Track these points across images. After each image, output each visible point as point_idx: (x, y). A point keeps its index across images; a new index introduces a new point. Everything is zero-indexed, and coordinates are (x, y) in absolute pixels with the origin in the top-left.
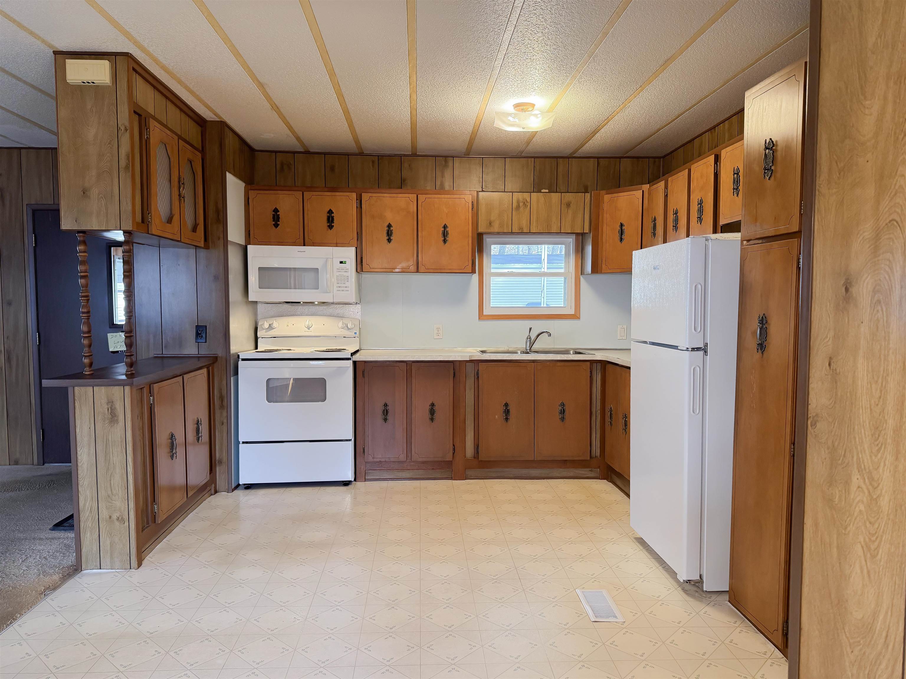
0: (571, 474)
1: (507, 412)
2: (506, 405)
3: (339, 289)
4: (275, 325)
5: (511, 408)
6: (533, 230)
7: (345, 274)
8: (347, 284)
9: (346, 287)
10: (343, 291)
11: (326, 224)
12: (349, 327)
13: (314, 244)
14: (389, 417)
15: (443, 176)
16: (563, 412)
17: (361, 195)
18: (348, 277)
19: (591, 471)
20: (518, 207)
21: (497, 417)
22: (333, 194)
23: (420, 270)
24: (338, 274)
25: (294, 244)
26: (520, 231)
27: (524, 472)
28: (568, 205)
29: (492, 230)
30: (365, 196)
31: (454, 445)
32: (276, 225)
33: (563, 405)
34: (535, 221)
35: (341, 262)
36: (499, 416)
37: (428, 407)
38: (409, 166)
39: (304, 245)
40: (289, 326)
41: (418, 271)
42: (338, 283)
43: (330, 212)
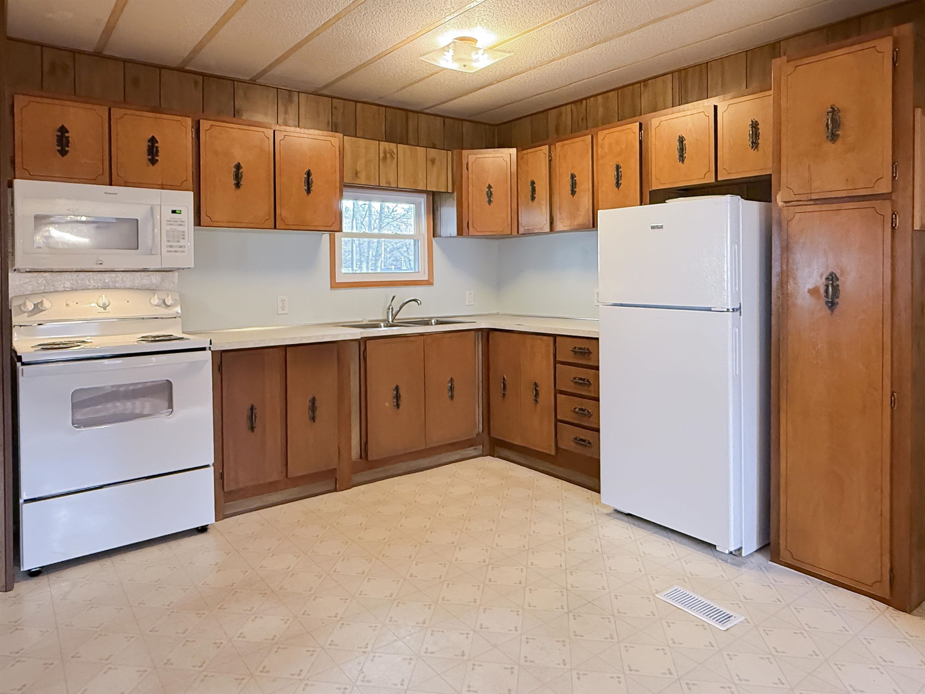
0: (458, 457)
1: (398, 397)
2: (397, 389)
3: (170, 249)
4: (47, 304)
5: (402, 392)
6: (401, 186)
7: (181, 228)
8: (182, 243)
9: (181, 247)
10: (176, 251)
11: (146, 157)
12: (169, 304)
13: (126, 184)
14: (258, 424)
15: (286, 113)
16: (451, 389)
17: (198, 122)
18: (184, 232)
19: (475, 449)
20: (385, 158)
21: (387, 404)
22: (159, 115)
23: (277, 227)
24: (169, 227)
25: (94, 181)
26: (388, 186)
27: (414, 464)
28: (433, 161)
29: (358, 182)
30: (204, 125)
31: (339, 448)
32: (63, 153)
33: (452, 380)
34: (402, 176)
35: (174, 212)
36: (388, 403)
37: (308, 404)
38: (245, 94)
39: (111, 184)
40: (70, 305)
41: (275, 228)
42: (169, 241)
43: (153, 140)
